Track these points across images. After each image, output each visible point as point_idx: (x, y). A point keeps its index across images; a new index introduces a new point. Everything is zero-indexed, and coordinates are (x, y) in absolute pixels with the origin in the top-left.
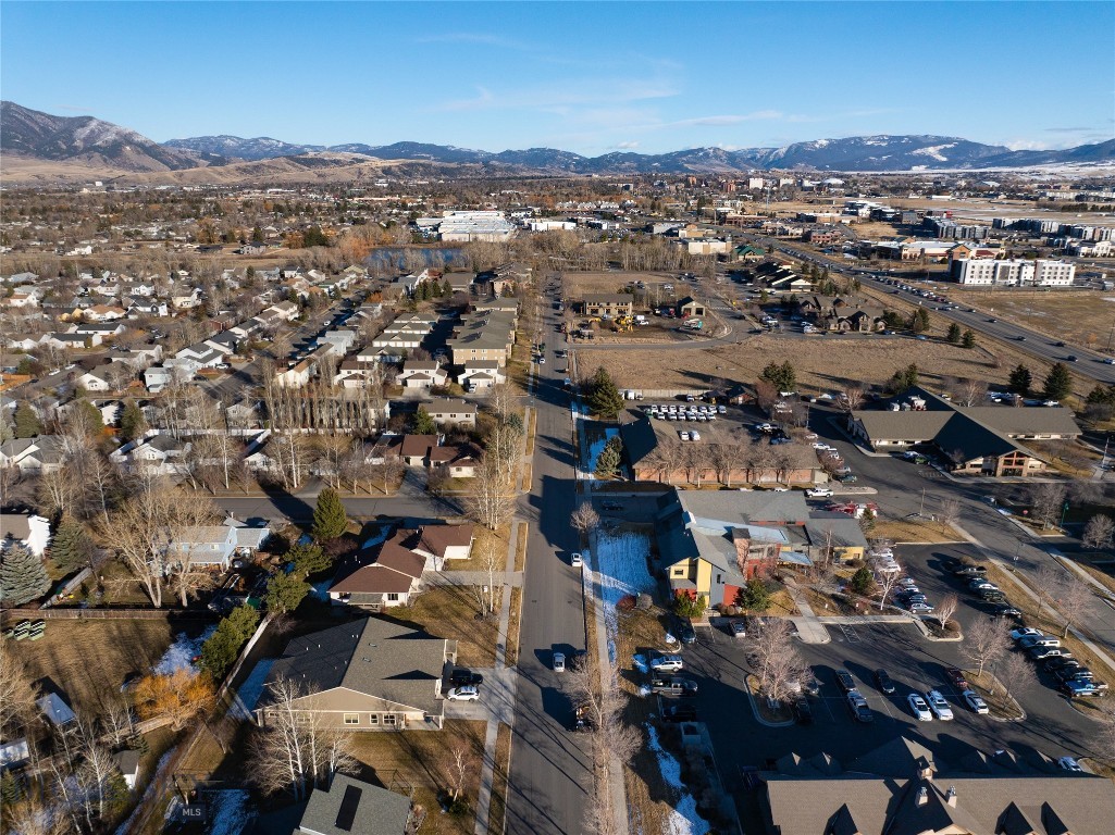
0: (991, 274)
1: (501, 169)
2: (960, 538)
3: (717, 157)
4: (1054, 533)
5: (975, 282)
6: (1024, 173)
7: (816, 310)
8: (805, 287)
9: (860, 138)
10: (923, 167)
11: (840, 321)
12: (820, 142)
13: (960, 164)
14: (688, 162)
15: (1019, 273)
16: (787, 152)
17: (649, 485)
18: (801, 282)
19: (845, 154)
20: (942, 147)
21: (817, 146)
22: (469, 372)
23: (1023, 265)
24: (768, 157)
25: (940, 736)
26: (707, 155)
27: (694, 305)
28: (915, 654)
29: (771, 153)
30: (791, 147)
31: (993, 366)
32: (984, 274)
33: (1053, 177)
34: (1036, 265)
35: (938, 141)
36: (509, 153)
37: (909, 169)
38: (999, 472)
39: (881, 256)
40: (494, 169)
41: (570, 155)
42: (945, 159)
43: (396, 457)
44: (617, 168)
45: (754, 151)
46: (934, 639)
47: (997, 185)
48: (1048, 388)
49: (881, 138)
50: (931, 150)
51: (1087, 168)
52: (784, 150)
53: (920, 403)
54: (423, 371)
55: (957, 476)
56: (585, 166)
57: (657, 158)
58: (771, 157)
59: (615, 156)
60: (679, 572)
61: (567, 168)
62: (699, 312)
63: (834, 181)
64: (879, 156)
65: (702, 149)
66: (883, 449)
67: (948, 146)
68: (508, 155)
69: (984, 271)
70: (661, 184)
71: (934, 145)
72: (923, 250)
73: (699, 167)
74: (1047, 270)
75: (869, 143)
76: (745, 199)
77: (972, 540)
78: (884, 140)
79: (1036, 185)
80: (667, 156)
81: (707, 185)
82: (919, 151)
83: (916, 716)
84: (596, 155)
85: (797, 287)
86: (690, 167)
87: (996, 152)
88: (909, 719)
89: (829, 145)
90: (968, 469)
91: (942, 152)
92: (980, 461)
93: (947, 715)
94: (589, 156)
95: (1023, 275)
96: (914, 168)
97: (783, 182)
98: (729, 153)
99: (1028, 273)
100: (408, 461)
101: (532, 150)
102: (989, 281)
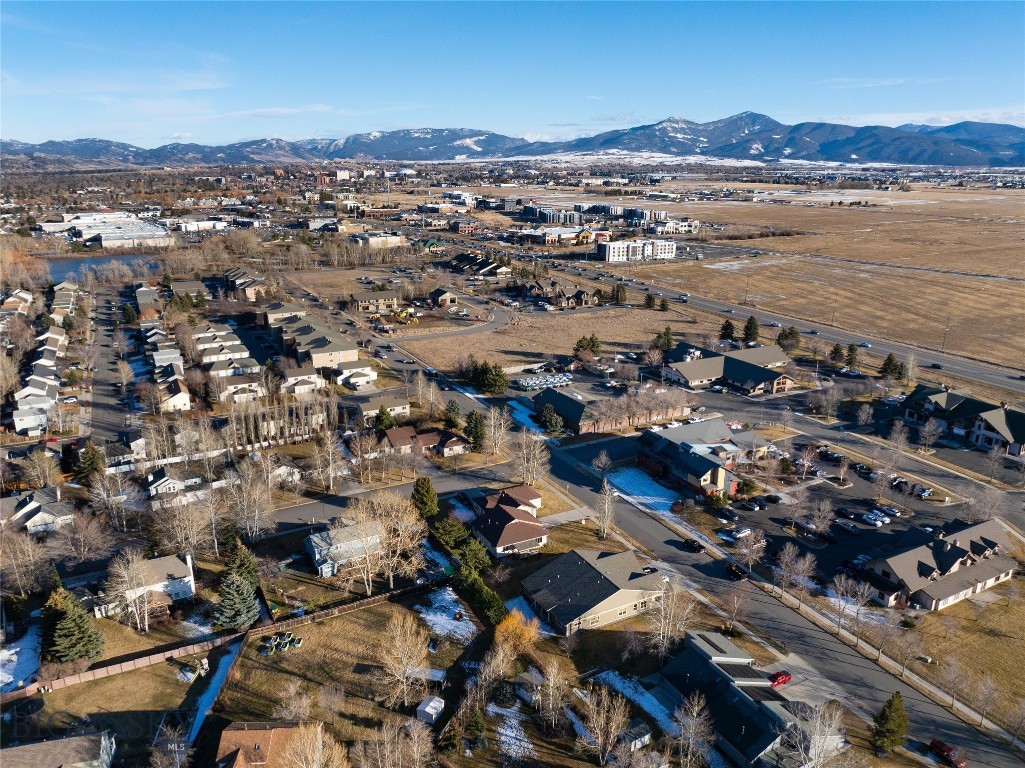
0: (625, 253)
1: (52, 162)
2: (794, 433)
3: (281, 148)
4: (834, 421)
5: (616, 259)
6: (546, 160)
7: (540, 292)
8: (507, 273)
9: (408, 131)
10: (464, 156)
11: (568, 299)
12: (374, 134)
13: (493, 153)
14: (252, 153)
15: (643, 250)
16: (346, 142)
17: (589, 435)
18: (504, 269)
19: (398, 145)
20: (476, 139)
21: (371, 137)
22: (346, 373)
23: (645, 244)
24: (328, 147)
25: (892, 531)
26: (270, 145)
27: (448, 296)
28: (841, 497)
29: (330, 144)
30: (348, 139)
31: (694, 322)
32: (621, 253)
33: (568, 165)
34: (653, 244)
35: (473, 134)
36: (51, 144)
37: (453, 158)
38: (774, 391)
39: (533, 242)
40: (44, 162)
41: (125, 147)
42: (480, 149)
43: (387, 450)
44: (181, 160)
45: (312, 141)
46: (841, 488)
47: (537, 172)
48: (747, 334)
49: (425, 131)
50: (468, 142)
51: (588, 157)
52: (342, 141)
53: (698, 353)
54: (305, 378)
55: (753, 397)
56: (145, 158)
57: (220, 149)
58: (332, 148)
59: (176, 146)
60: (705, 480)
61: (125, 160)
62: (453, 301)
63: (409, 172)
64: (427, 147)
65: (264, 141)
66: (697, 387)
67: (482, 138)
68: (51, 146)
69: (621, 250)
70: (250, 177)
71: (470, 137)
72: (559, 236)
73: (264, 157)
74: (659, 248)
75: (416, 135)
76: (348, 191)
77: (801, 433)
78: (428, 133)
79: (565, 172)
80: (231, 147)
81: (295, 177)
82: (458, 142)
83: (875, 525)
84: (155, 146)
85: (501, 273)
86: (256, 157)
87: (518, 143)
88: (872, 528)
89: (383, 137)
90: (757, 392)
91: (477, 143)
92: (762, 386)
93: (887, 520)
94: (147, 147)
95: (646, 252)
96: (457, 157)
97: (367, 173)
98: (292, 144)
99: (649, 250)
100: (399, 451)
101: (80, 140)
102: (625, 258)
